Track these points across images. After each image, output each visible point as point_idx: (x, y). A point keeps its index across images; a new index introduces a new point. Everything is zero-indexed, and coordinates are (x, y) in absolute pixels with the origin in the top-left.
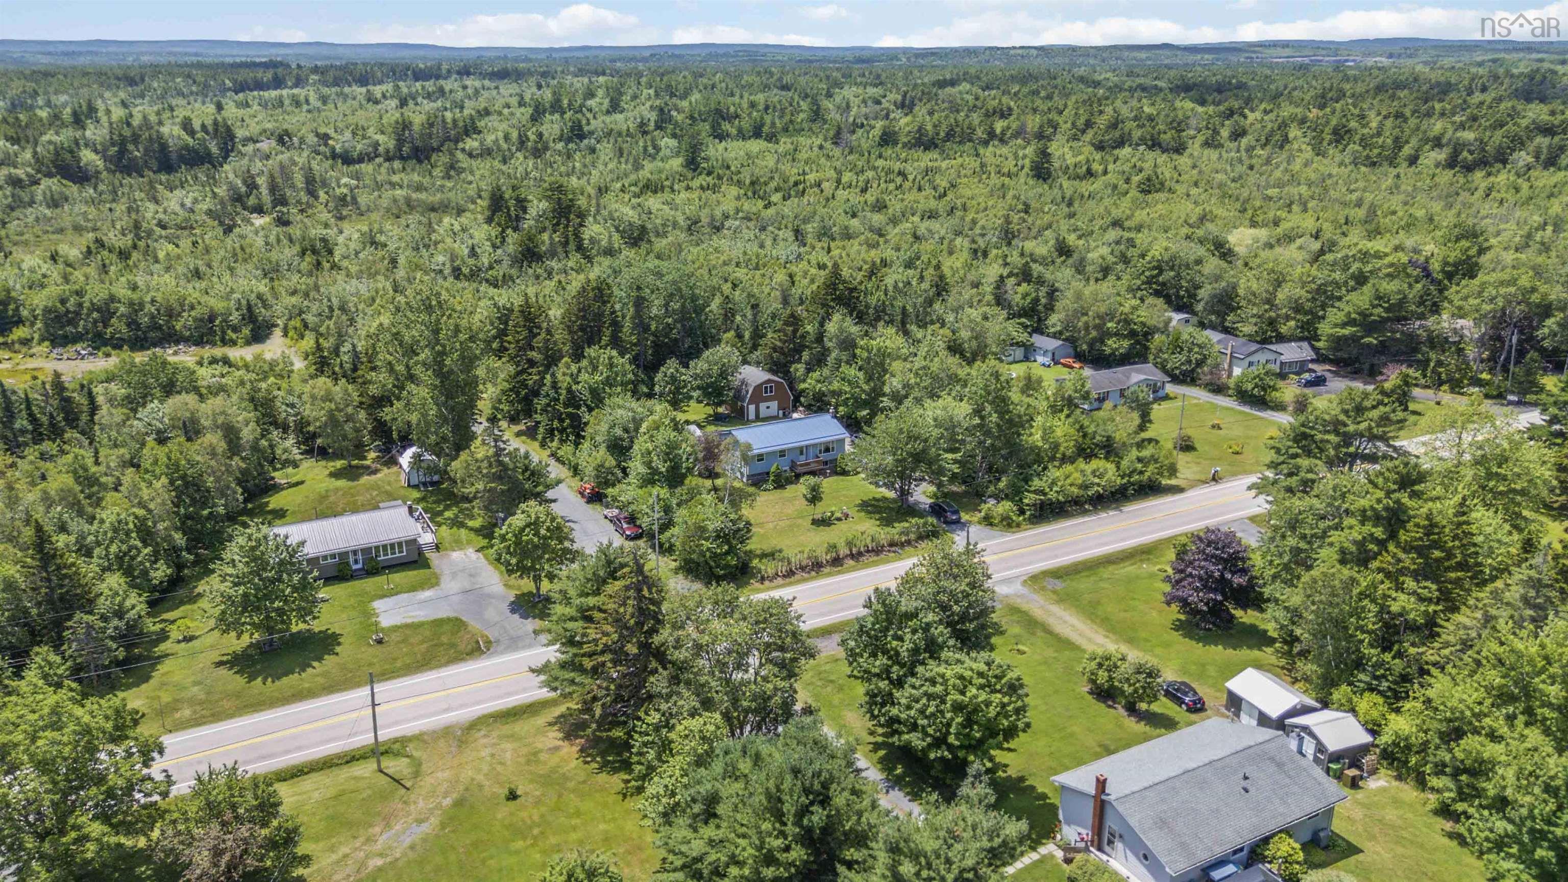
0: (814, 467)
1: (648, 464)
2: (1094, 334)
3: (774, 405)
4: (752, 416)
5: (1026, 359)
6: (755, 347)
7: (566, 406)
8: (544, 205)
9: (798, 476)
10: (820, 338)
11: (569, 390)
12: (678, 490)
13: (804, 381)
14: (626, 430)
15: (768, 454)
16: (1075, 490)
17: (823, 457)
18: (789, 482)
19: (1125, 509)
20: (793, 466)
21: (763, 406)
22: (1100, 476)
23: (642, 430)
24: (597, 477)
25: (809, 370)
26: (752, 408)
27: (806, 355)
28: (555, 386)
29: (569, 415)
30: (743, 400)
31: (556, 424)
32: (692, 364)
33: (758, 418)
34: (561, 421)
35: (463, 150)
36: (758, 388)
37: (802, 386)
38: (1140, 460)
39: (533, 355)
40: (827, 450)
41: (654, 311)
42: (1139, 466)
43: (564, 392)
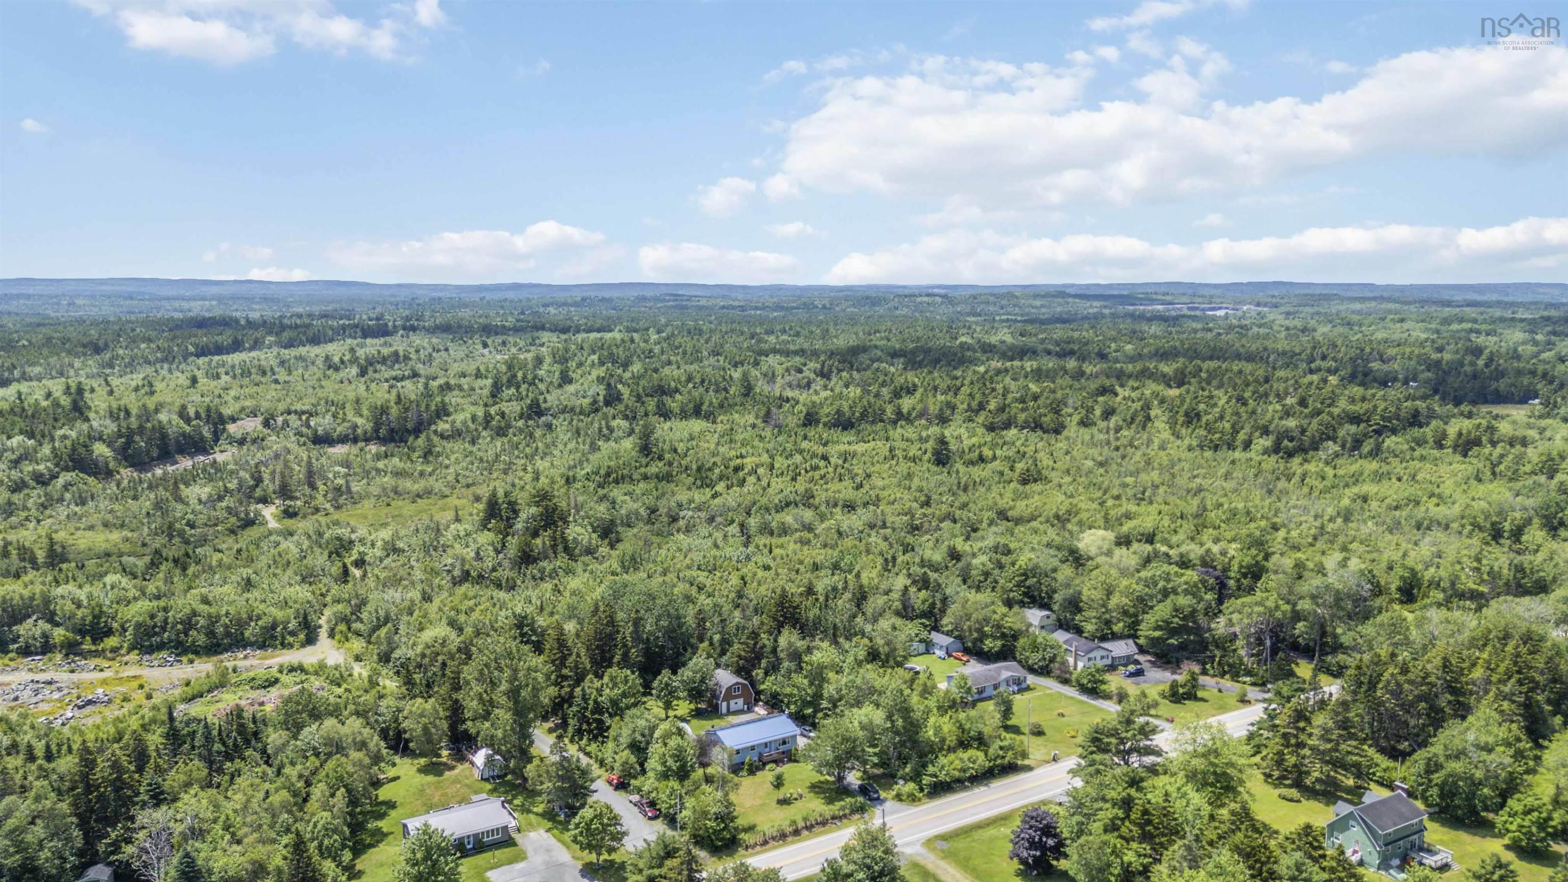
0: (775, 756)
1: (664, 764)
2: (975, 635)
3: (740, 701)
4: (724, 710)
5: (928, 652)
6: (723, 653)
7: (593, 713)
8: (533, 510)
9: (764, 764)
10: (774, 651)
11: (596, 701)
12: (686, 783)
13: (763, 683)
14: (643, 735)
15: (743, 749)
16: (957, 773)
17: (782, 748)
18: (758, 769)
19: (992, 785)
20: (761, 756)
21: (732, 702)
22: (974, 762)
23: (656, 735)
24: (623, 771)
25: (766, 674)
26: (724, 704)
27: (764, 663)
28: (585, 699)
29: (595, 720)
30: (718, 699)
31: (585, 727)
32: (680, 671)
33: (729, 713)
34: (589, 724)
35: (435, 432)
36: (729, 689)
37: (762, 687)
38: (1001, 748)
39: (565, 671)
40: (784, 743)
41: (648, 628)
42: (1001, 753)
43: (591, 702)
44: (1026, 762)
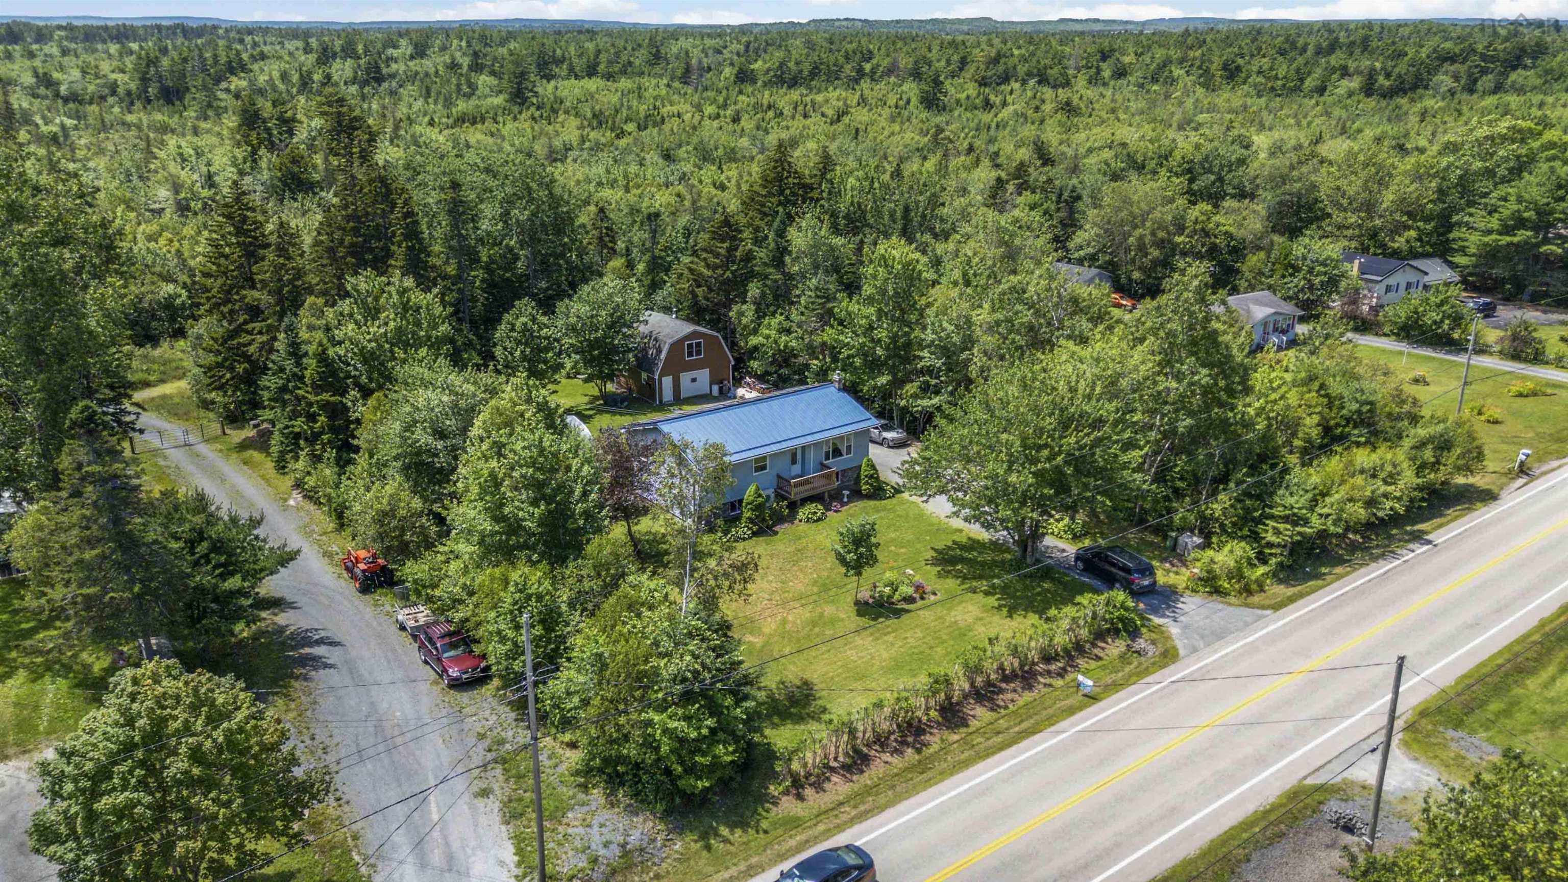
0: (820, 486)
1: (496, 513)
2: (1155, 253)
3: (704, 375)
4: (668, 395)
6: (655, 286)
7: (318, 389)
8: (317, 122)
9: (793, 507)
10: (780, 254)
11: (322, 357)
12: (570, 569)
13: (755, 332)
14: (441, 434)
17: (836, 465)
18: (780, 519)
20: (782, 484)
21: (685, 377)
23: (475, 431)
24: (381, 537)
25: (760, 314)
26: (667, 381)
27: (754, 290)
28: (296, 351)
29: (325, 406)
30: (650, 371)
31: (299, 424)
32: (561, 306)
33: (678, 400)
34: (312, 418)
35: (228, 90)
36: (676, 346)
37: (754, 341)
39: (253, 295)
40: (837, 452)
41: (485, 225)
43: (311, 363)
44: (1476, 480)
